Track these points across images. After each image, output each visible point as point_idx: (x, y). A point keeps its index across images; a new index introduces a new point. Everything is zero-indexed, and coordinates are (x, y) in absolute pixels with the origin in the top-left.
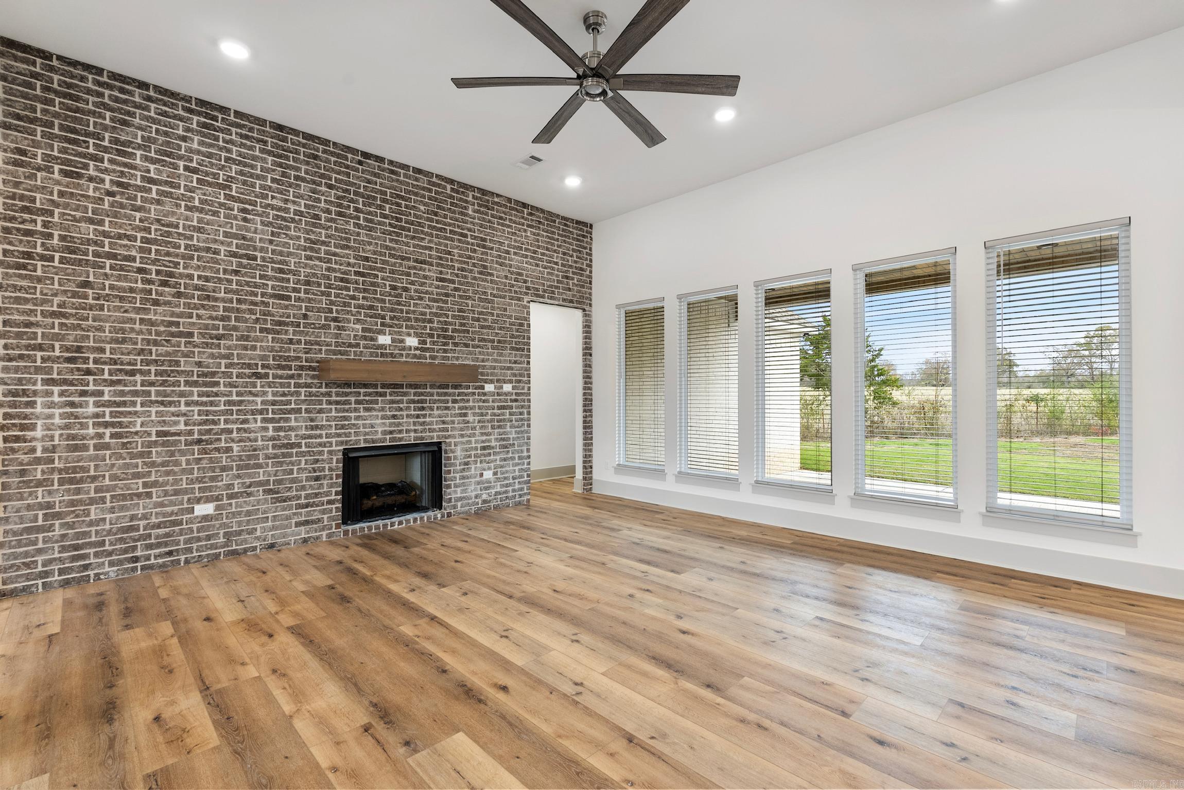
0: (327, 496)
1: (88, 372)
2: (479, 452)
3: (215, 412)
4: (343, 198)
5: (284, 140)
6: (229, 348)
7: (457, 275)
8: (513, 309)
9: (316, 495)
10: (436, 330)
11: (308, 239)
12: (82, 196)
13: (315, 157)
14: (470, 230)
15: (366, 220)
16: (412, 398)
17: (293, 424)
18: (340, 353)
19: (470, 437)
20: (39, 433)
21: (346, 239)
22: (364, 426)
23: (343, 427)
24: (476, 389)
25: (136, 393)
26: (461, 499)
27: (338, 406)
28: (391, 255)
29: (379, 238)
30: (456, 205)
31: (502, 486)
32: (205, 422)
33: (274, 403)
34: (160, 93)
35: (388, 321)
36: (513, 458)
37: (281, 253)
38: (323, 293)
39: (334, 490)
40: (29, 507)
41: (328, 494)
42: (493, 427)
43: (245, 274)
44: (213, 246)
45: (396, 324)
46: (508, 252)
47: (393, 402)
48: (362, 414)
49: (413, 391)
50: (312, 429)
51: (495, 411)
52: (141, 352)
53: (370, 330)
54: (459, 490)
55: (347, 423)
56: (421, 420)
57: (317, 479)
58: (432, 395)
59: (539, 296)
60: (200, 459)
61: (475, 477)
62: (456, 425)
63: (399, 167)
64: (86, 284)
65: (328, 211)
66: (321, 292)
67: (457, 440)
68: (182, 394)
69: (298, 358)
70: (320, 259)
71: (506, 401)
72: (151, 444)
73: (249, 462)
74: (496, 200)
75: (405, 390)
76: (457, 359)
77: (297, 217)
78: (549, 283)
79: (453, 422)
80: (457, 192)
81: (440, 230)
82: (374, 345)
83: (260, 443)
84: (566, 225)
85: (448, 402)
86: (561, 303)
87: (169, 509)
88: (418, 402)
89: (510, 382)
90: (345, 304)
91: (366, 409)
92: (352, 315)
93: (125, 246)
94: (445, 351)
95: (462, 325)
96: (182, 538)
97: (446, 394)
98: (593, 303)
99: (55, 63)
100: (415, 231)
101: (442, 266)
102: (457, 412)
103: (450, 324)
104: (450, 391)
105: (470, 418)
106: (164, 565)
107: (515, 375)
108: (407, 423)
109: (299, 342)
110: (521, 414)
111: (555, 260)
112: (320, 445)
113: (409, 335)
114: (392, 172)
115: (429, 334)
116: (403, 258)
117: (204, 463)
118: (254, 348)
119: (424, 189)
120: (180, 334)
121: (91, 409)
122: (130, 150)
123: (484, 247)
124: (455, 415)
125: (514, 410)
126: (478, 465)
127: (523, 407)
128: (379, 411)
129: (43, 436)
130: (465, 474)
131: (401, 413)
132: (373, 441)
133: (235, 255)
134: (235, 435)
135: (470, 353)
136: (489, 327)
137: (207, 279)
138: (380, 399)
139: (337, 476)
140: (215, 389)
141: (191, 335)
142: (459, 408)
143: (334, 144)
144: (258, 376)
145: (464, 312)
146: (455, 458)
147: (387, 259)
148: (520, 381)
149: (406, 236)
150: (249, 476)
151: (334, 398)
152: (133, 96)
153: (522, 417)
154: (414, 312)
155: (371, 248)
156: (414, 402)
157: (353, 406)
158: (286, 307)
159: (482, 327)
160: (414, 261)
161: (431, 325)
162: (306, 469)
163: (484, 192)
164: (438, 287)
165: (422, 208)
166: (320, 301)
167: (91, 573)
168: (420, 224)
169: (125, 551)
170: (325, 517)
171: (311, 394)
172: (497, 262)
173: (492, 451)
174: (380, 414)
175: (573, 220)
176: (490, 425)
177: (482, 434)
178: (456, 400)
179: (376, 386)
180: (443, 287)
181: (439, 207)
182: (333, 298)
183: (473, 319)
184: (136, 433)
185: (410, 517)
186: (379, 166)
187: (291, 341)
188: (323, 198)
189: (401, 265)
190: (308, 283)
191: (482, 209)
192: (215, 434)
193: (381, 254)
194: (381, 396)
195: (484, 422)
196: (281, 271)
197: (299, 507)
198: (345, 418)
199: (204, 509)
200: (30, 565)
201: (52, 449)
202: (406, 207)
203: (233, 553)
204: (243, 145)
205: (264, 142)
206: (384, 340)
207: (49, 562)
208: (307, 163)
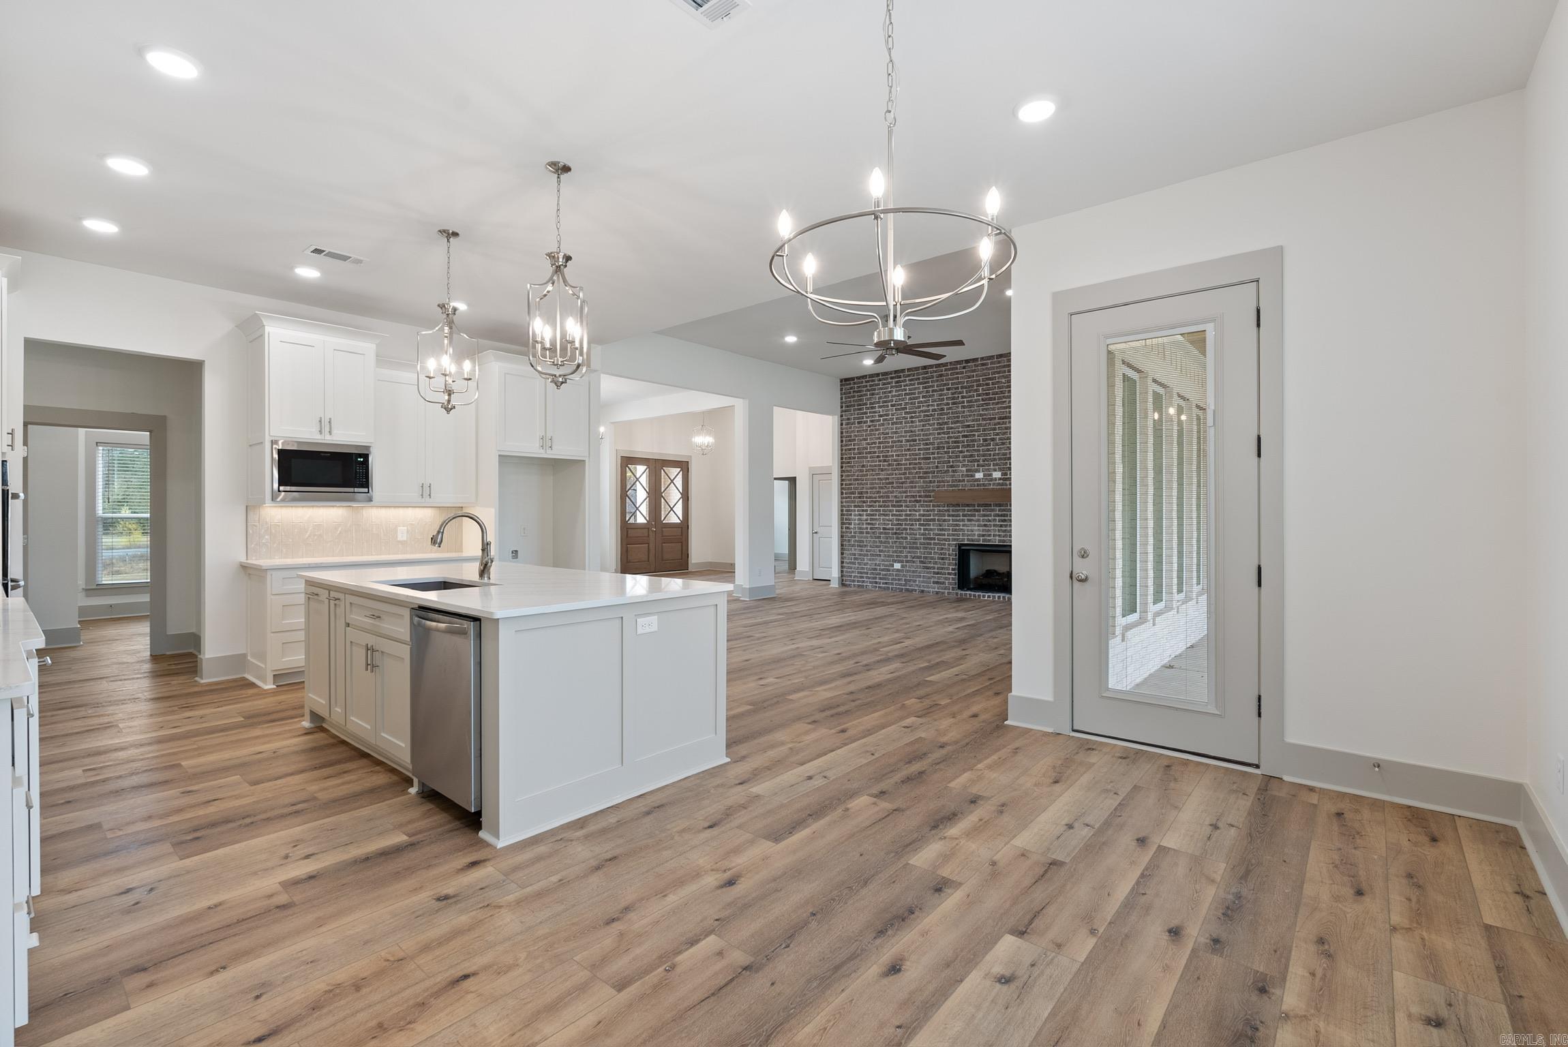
1: (864, 502)
3: (901, 519)
5: (927, 373)
9: (942, 568)
11: (939, 423)
12: (863, 430)
13: (941, 375)
15: (968, 402)
16: (997, 513)
17: (932, 527)
18: (954, 486)
20: (852, 526)
21: (957, 417)
22: (968, 531)
23: (956, 530)
25: (876, 511)
27: (953, 518)
29: (975, 411)
32: (898, 524)
33: (924, 515)
35: (981, 462)
37: (926, 435)
38: (946, 453)
39: (951, 567)
40: (850, 554)
41: (948, 569)
43: (912, 450)
44: (900, 439)
45: (986, 464)
47: (984, 515)
48: (966, 523)
49: (998, 508)
50: (941, 531)
52: (878, 492)
53: (970, 471)
55: (958, 528)
56: (1004, 528)
57: (943, 559)
60: (896, 542)
63: (988, 360)
64: (863, 466)
65: (948, 404)
66: (945, 451)
68: (890, 511)
69: (934, 491)
70: (944, 433)
72: (881, 533)
73: (913, 546)
75: (992, 508)
77: (933, 413)
82: (973, 479)
83: (918, 536)
87: (886, 563)
88: (1001, 516)
90: (957, 457)
91: (969, 520)
92: (961, 463)
93: (874, 447)
96: (890, 577)
99: (856, 380)
108: (994, 531)
109: (934, 482)
112: (945, 540)
113: (995, 470)
114: (983, 365)
116: (991, 419)
117: (898, 544)
118: (915, 487)
120: (889, 483)
121: (865, 517)
122: (874, 405)
128: (976, 521)
129: (854, 527)
131: (990, 523)
132: (972, 540)
133: (908, 441)
134: (908, 531)
137: (898, 456)
138: (977, 513)
139: (954, 559)
140: (901, 509)
141: (893, 483)
143: (951, 363)
144: (917, 501)
147: (981, 422)
149: (993, 404)
150: (914, 552)
151: (951, 513)
154: (998, 453)
155: (971, 418)
156: (998, 516)
157: (961, 518)
158: (929, 464)
162: (938, 553)
165: (1003, 380)
166: (944, 457)
169: (874, 578)
170: (947, 581)
171: (939, 511)
174: (977, 523)
179: (974, 505)
182: (951, 454)
184: (877, 528)
185: (1002, 595)
186: (975, 365)
187: (931, 482)
188: (945, 397)
190: (938, 448)
192: (901, 530)
193: (977, 420)
194: (977, 511)
196: (927, 444)
197: (934, 573)
198: (957, 525)
199: (897, 566)
200: (851, 576)
201: (855, 533)
202: (993, 384)
203: (907, 590)
204: (911, 385)
205: (919, 379)
206: (979, 475)
207: (855, 577)
208: (937, 381)
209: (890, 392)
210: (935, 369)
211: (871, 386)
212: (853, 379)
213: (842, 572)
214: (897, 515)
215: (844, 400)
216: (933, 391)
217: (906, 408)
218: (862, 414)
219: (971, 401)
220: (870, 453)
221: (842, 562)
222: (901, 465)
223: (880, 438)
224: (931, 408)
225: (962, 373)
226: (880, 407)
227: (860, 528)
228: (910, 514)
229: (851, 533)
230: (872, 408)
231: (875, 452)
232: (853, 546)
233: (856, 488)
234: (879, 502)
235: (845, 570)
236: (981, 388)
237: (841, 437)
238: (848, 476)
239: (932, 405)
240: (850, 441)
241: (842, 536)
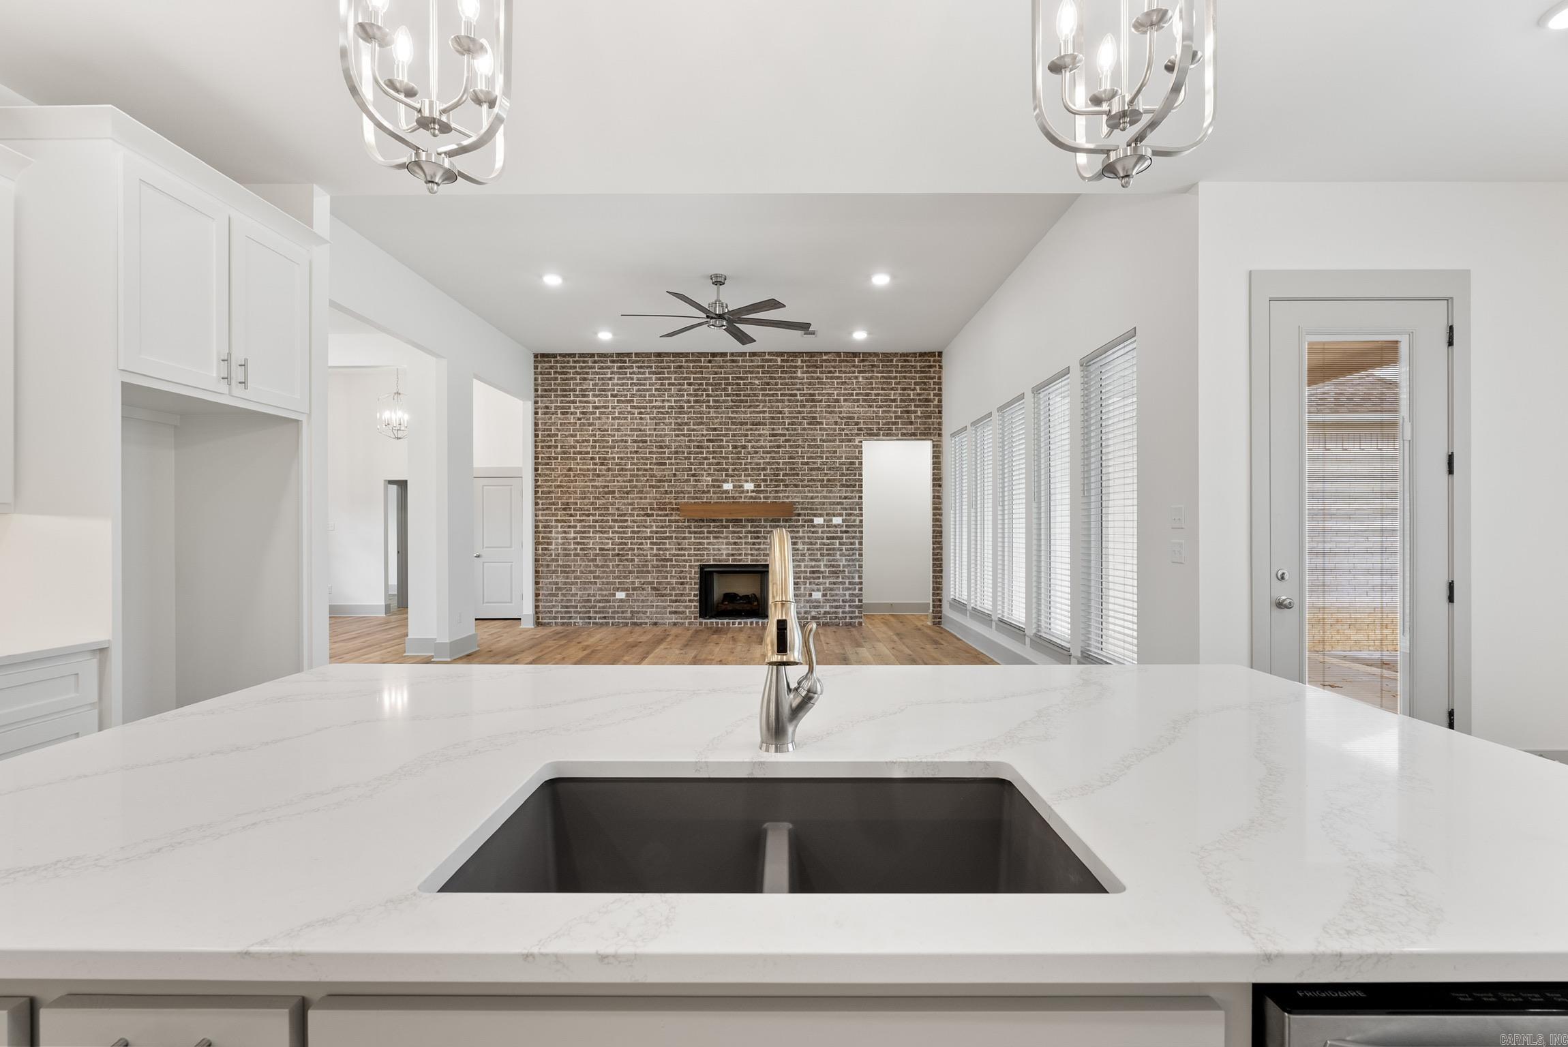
0: (688, 596)
1: (571, 516)
2: (808, 575)
3: (626, 537)
4: (698, 390)
5: (662, 362)
6: (633, 499)
7: (787, 429)
8: (843, 452)
9: (682, 595)
10: (769, 475)
11: (677, 423)
12: (569, 423)
13: (680, 367)
14: (799, 390)
15: (714, 401)
16: (749, 529)
17: (668, 546)
18: (697, 498)
19: (799, 562)
20: (553, 547)
21: (700, 418)
22: (714, 550)
23: (699, 550)
24: (805, 522)
25: (590, 527)
27: (696, 535)
28: (733, 423)
29: (724, 412)
30: (786, 372)
31: (831, 607)
32: (621, 544)
33: (657, 532)
34: (600, 357)
35: (730, 472)
36: (843, 583)
37: (660, 436)
38: (686, 458)
39: (693, 593)
40: (550, 583)
41: (689, 595)
42: (822, 555)
43: (641, 453)
44: (624, 438)
45: (736, 474)
46: (837, 401)
47: (734, 532)
48: (712, 541)
49: (750, 524)
50: (679, 550)
51: (825, 541)
52: (592, 504)
53: (717, 481)
55: (701, 547)
56: (757, 547)
57: (682, 583)
58: (766, 527)
59: (872, 435)
60: (619, 565)
61: (804, 596)
63: (739, 356)
64: (570, 470)
65: (689, 402)
66: (684, 457)
69: (670, 503)
70: (683, 435)
71: (836, 532)
72: (597, 555)
73: (643, 569)
74: (824, 358)
75: (744, 524)
76: (788, 497)
77: (670, 410)
78: (884, 421)
80: (787, 361)
81: (773, 395)
82: (720, 491)
83: (649, 557)
84: (906, 361)
86: (900, 437)
87: (604, 592)
88: (754, 532)
89: (841, 515)
90: (700, 464)
91: (715, 538)
92: (705, 471)
93: (586, 446)
94: (777, 492)
95: (791, 469)
96: (610, 610)
98: (943, 432)
99: (558, 358)
100: (752, 401)
101: (774, 424)
103: (781, 469)
104: (782, 524)
105: (800, 546)
106: (602, 624)
107: (846, 509)
108: (745, 549)
109: (671, 492)
110: (852, 544)
111: (892, 398)
112: (684, 561)
113: (747, 481)
114: (733, 361)
115: (763, 479)
116: (742, 424)
117: (621, 568)
118: (646, 498)
119: (758, 367)
120: (609, 493)
121: (572, 535)
122: (587, 393)
123: (813, 401)
125: (845, 540)
126: (808, 585)
127: (853, 538)
128: (724, 539)
129: (556, 548)
131: (741, 540)
132: (720, 561)
133: (635, 441)
134: (636, 552)
135: (800, 492)
136: (818, 469)
137: (622, 459)
138: (725, 530)
139: (695, 583)
140: (626, 524)
141: (614, 492)
143: (693, 354)
144: (648, 515)
145: (794, 458)
147: (730, 426)
148: (851, 514)
149: (744, 407)
150: (643, 577)
151: (693, 529)
152: (588, 363)
153: (853, 547)
154: (751, 463)
155: (718, 420)
156: (750, 532)
157: (706, 535)
158: (664, 470)
159: (812, 469)
160: (750, 425)
161: (765, 472)
162: (675, 576)
163: (813, 354)
164: (771, 441)
165: (757, 382)
166: (684, 464)
167: (573, 621)
168: (755, 395)
169: (586, 613)
170: (687, 610)
171: (678, 527)
172: (826, 412)
173: (821, 575)
174: (725, 541)
175: (915, 354)
176: (819, 553)
177: (811, 560)
179: (722, 521)
180: (775, 441)
181: (771, 378)
182: (692, 461)
183: (802, 463)
184: (590, 548)
185: (754, 620)
186: (723, 360)
187: (666, 492)
188: (685, 393)
189: (740, 429)
190: (676, 453)
191: (810, 369)
192: (626, 551)
193: (725, 424)
194: (725, 528)
195: (813, 550)
196: (661, 447)
197: (671, 601)
198: (700, 544)
199: (621, 595)
200: (550, 612)
201: (558, 555)
202: (744, 384)
203: (635, 624)
204: (639, 373)
205: (651, 367)
206: (728, 486)
207: (557, 612)
208: (676, 372)
209: (610, 379)
210: (672, 358)
211: (581, 368)
212: (554, 356)
213: (537, 607)
214: (620, 533)
215: (540, 381)
216: (669, 384)
217: (633, 401)
218: (569, 402)
219: (717, 401)
220: (580, 453)
221: (537, 595)
222: (626, 470)
223: (595, 435)
224: (667, 404)
225: (708, 367)
226: (594, 396)
227: (565, 549)
228: (639, 531)
229: (551, 555)
230: (584, 396)
231: (588, 453)
232: (554, 572)
233: (560, 498)
234: (594, 515)
235: (540, 604)
236: (730, 387)
237: (536, 430)
238: (546, 481)
239: (668, 401)
240: (549, 435)
241: (537, 560)
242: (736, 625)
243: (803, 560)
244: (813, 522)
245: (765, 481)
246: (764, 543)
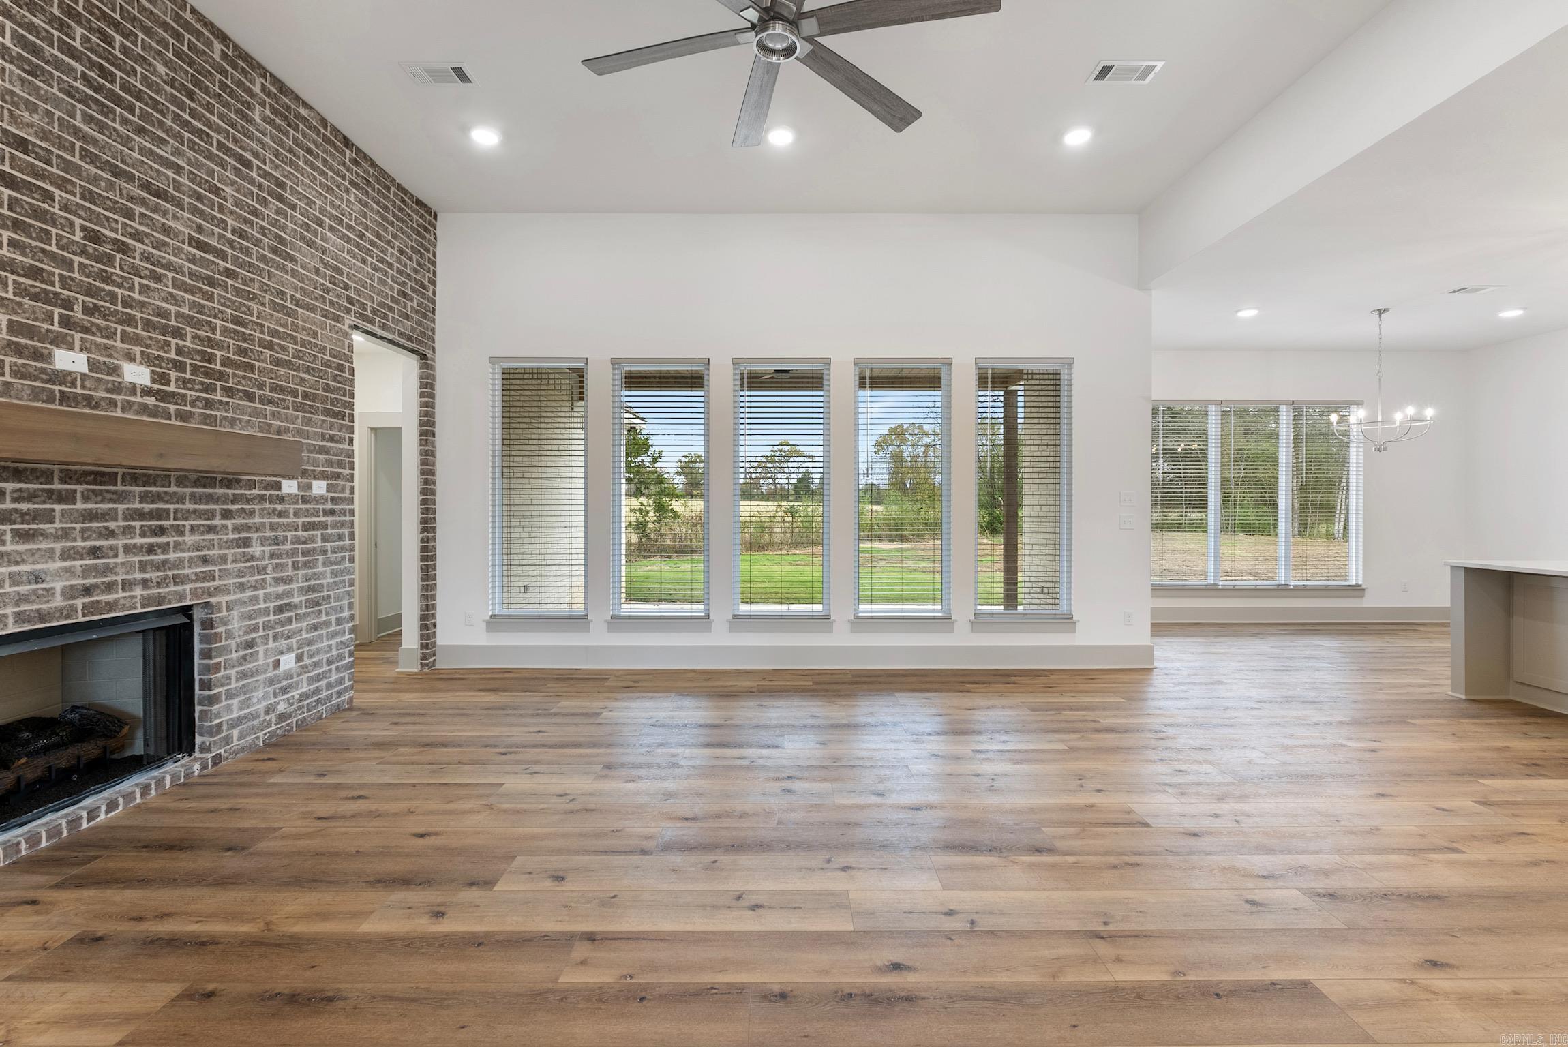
2: (272, 617)
7: (231, 244)
8: (328, 337)
10: (189, 354)
14: (255, 155)
16: (137, 505)
19: (255, 588)
22: (16, 579)
24: (265, 488)
26: (240, 721)
28: (85, 154)
29: (54, 100)
30: (230, 93)
31: (311, 680)
35: (78, 314)
36: (327, 624)
42: (295, 566)
45: (98, 327)
46: (320, 223)
47: (91, 516)
48: (9, 547)
49: (138, 490)
51: (300, 533)
53: (31, 332)
54: (235, 702)
56: (158, 557)
58: (181, 500)
59: (364, 320)
61: (266, 671)
62: (229, 566)
67: (231, 598)
71: (317, 513)
75: (120, 488)
76: (232, 423)
78: (380, 299)
79: (223, 559)
81: (199, 133)
82: (43, 371)
84: (403, 201)
85: (213, 517)
86: (396, 337)
88: (152, 515)
89: (323, 475)
91: (20, 536)
94: (209, 404)
95: (240, 351)
97: (210, 499)
98: (437, 346)
100: (144, 116)
101: (201, 214)
102: (231, 536)
103: (219, 346)
104: (219, 491)
105: (256, 549)
107: (331, 464)
108: (125, 565)
110: (340, 538)
111: (389, 259)
113: (130, 358)
115: (174, 361)
116: (118, 173)
119: (167, 27)
123: (281, 199)
124: (228, 544)
125: (329, 531)
126: (271, 644)
127: (342, 524)
128: (57, 538)
130: (249, 666)
131: (112, 542)
132: (41, 617)
135: (256, 413)
136: (289, 365)
138: (58, 507)
142: (237, 529)
145: (244, 325)
146: (229, 635)
147: (77, 160)
148: (338, 476)
149: (125, 121)
153: (341, 543)
154: (142, 305)
156: (141, 515)
159: (278, 362)
160: (142, 187)
161: (181, 342)
163: (283, 89)
164: (192, 260)
165: (162, 69)
168: (155, 104)
172: (303, 238)
173: (293, 614)
174: (58, 546)
177: (278, 581)
178: (230, 511)
179: (47, 476)
180: (204, 263)
181: (197, 83)
183: (262, 343)
185: (126, 785)
189: (111, 186)
191: (278, 121)
193: (60, 143)
194: (60, 500)
195: (280, 556)
206: (70, 360)
242: (102, 816)
243: (262, 584)
244: (279, 489)
245: (179, 366)
246: (177, 544)
